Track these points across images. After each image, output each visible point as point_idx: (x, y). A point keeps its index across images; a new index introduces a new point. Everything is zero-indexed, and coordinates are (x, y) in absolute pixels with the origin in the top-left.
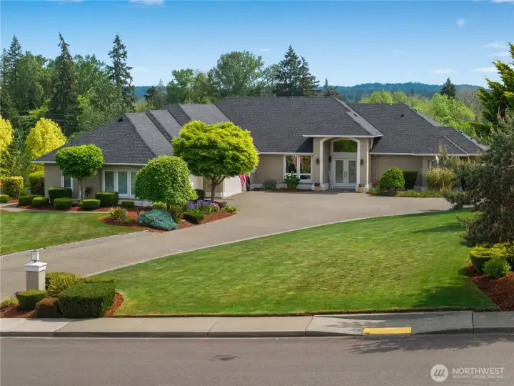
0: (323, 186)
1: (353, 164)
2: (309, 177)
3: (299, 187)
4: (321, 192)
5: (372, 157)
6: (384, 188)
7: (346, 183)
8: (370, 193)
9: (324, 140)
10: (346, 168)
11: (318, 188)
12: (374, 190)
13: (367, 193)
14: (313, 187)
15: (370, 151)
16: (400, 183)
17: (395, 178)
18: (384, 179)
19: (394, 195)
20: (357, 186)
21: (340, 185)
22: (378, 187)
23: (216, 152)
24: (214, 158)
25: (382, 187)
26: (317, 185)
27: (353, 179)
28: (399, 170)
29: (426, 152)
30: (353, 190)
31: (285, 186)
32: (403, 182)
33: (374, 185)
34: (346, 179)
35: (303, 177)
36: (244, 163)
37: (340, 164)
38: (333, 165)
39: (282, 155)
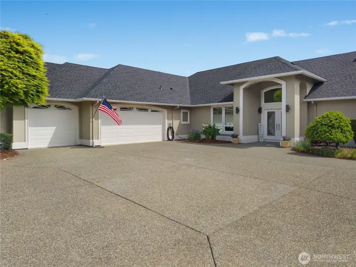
0: (243, 139)
2: (232, 129)
9: (244, 86)
11: (235, 140)
13: (293, 149)
21: (270, 138)
26: (235, 136)
31: (205, 136)
34: (278, 132)
35: (227, 129)
38: (264, 116)
39: (209, 107)
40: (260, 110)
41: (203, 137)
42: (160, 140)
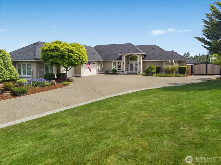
0: (125, 72)
1: (136, 65)
2: (120, 69)
3: (117, 73)
4: (124, 74)
5: (143, 62)
6: (148, 73)
7: (134, 71)
8: (143, 75)
9: (126, 56)
10: (134, 66)
11: (123, 73)
12: (144, 73)
13: (141, 75)
14: (121, 73)
15: (142, 60)
16: (154, 71)
17: (152, 69)
18: (148, 69)
19: (152, 76)
20: (138, 72)
21: (131, 72)
22: (145, 73)
23: (58, 53)
24: (57, 56)
25: (147, 73)
26: (123, 72)
27: (136, 70)
28: (154, 66)
29: (164, 59)
30: (136, 74)
31: (111, 72)
32: (156, 71)
33: (144, 72)
34: (134, 70)
35: (118, 69)
36: (75, 59)
37: (132, 65)
38: (129, 65)
39: (111, 62)
40: (128, 63)
41: (110, 72)
42: (95, 74)
